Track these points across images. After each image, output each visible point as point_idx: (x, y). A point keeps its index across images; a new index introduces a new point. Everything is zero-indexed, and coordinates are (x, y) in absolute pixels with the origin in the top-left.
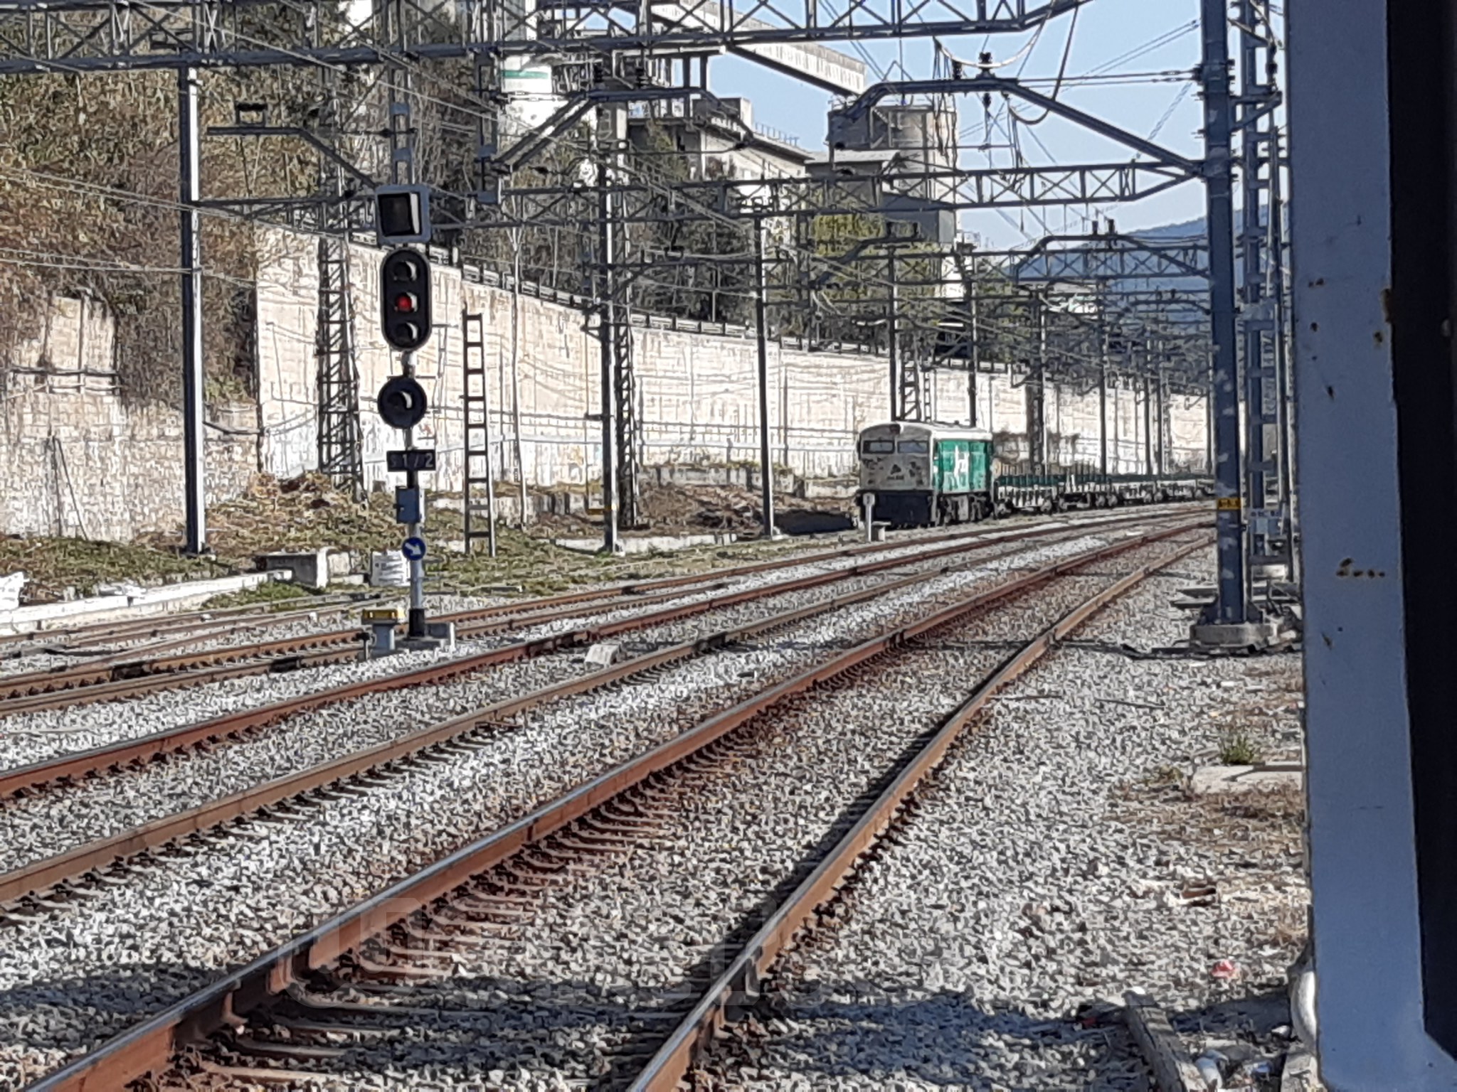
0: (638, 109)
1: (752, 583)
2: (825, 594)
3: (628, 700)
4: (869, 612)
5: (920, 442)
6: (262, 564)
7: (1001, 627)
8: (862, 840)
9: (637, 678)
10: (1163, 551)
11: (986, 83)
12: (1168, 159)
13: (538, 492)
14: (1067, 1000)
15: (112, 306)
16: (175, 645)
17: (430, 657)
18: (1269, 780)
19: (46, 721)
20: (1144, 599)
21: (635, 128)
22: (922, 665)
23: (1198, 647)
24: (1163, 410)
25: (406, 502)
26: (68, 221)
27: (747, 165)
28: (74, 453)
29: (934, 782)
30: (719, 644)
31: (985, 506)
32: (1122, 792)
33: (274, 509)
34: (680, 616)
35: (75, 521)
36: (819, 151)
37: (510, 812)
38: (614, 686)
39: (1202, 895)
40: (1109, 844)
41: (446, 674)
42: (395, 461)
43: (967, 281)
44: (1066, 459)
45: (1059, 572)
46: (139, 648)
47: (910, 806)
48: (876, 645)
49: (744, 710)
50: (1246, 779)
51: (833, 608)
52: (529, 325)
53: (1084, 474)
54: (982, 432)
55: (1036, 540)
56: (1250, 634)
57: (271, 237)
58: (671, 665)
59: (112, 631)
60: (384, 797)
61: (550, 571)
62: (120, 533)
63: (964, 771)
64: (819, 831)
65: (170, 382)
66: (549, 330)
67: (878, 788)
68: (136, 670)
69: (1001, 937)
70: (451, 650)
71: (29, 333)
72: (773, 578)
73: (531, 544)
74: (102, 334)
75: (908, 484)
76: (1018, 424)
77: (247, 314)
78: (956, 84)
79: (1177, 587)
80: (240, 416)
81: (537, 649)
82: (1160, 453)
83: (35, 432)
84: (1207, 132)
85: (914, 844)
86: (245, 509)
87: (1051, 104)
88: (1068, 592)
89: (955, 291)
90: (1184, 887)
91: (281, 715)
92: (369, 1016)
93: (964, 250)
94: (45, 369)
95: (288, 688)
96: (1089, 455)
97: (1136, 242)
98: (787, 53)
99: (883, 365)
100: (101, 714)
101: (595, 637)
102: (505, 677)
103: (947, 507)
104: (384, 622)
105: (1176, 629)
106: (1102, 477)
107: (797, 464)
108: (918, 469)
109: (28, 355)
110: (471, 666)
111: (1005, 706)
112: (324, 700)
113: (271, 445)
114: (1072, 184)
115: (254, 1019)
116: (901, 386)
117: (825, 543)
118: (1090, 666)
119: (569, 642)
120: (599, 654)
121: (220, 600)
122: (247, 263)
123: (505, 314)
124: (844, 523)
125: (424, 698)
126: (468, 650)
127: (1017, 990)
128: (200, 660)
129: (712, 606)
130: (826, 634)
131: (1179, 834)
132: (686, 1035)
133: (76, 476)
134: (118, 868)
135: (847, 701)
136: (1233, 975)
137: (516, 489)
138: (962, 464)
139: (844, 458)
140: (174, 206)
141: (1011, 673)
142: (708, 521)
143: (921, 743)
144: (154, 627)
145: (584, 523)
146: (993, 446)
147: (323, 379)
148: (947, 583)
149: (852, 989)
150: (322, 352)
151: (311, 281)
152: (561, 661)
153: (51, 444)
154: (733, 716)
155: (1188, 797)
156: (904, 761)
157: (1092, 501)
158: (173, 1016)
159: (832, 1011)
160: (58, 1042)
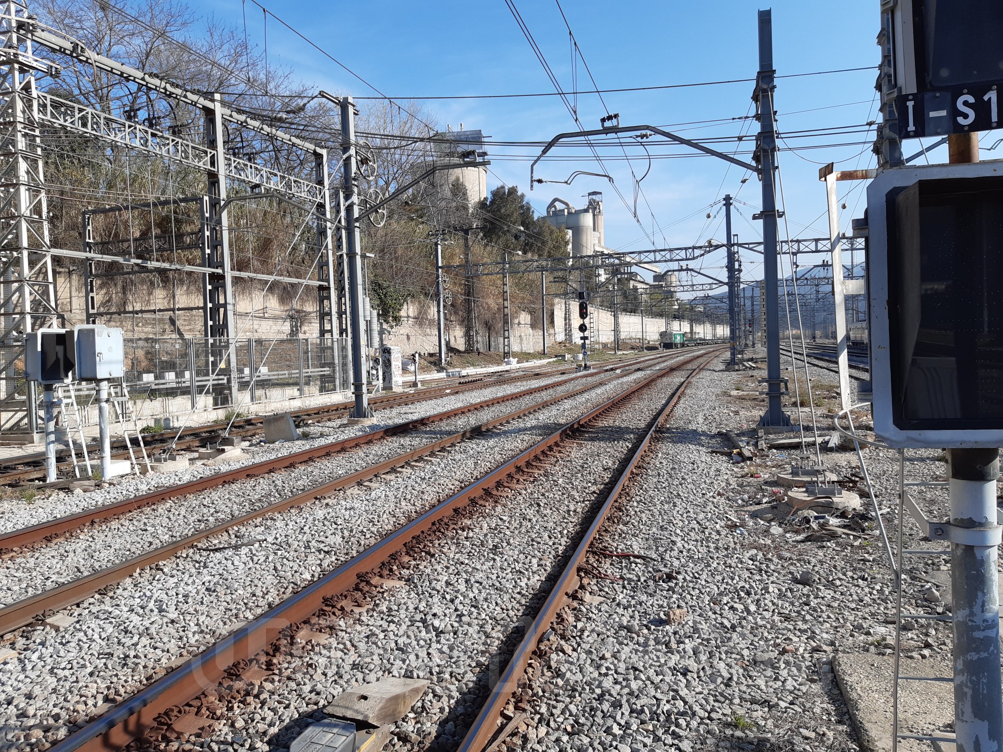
0: (619, 276)
1: (643, 359)
2: (656, 361)
3: (625, 379)
4: (665, 364)
5: (671, 334)
6: (556, 356)
7: (689, 366)
8: (672, 403)
9: (625, 375)
10: (717, 353)
11: (687, 269)
12: (721, 282)
13: (602, 343)
14: (714, 431)
15: (530, 313)
16: (544, 370)
17: (589, 372)
18: (745, 393)
19: (525, 383)
20: (715, 361)
21: (619, 280)
22: (675, 373)
23: (727, 370)
24: (715, 329)
25: (584, 345)
26: (523, 298)
27: (639, 286)
28: (524, 338)
29: (683, 393)
30: (639, 370)
31: (683, 345)
32: (717, 395)
33: (557, 347)
34: (631, 365)
35: (525, 349)
36: (651, 282)
37: (609, 398)
38: (622, 377)
39: (736, 413)
40: (717, 404)
41: (592, 375)
42: (582, 338)
43: (679, 305)
44: (697, 337)
45: (698, 357)
46: (537, 371)
47: (679, 397)
48: (668, 370)
49: (647, 381)
50: (741, 393)
51: (658, 363)
52: (601, 314)
53: (701, 339)
54: (682, 332)
55: (693, 351)
56: (736, 367)
57: (557, 300)
58: (631, 373)
59: (533, 368)
60: (586, 396)
61: (605, 357)
62: (531, 351)
63: (688, 391)
64: (664, 402)
65: (541, 326)
66: (604, 315)
67: (673, 395)
68: (538, 374)
69: (701, 420)
70: (592, 371)
71: (517, 318)
72: (647, 358)
73: (602, 353)
74: (528, 317)
75: (669, 341)
76: (688, 330)
77: (553, 314)
78: (681, 270)
79: (721, 359)
80: (551, 331)
81: (607, 371)
82: (714, 335)
83: (518, 334)
84: (728, 277)
85: (681, 404)
86: (552, 347)
87: (699, 273)
88: (701, 360)
89: (677, 307)
90: (732, 412)
91: (565, 382)
92: (591, 432)
93: (677, 300)
94: (519, 324)
95: (564, 377)
96: (702, 336)
97: (712, 297)
98: (646, 266)
99: (664, 320)
100: (534, 382)
101: (616, 369)
102: (602, 375)
103: (676, 346)
104: (580, 366)
105: (722, 367)
106: (704, 340)
107: (648, 338)
108: (671, 339)
109: (516, 321)
110: (596, 374)
111: (694, 380)
112: (572, 379)
113: (557, 336)
114: (701, 287)
115: (572, 432)
116: (667, 324)
117: (654, 352)
118: (708, 373)
119: (612, 369)
120: (618, 371)
121: (550, 363)
122: (553, 305)
123: (596, 313)
124: (656, 348)
125: (589, 379)
126: (595, 371)
127: (705, 428)
128: (548, 373)
129: (636, 363)
130: (658, 368)
131: (730, 402)
132: (649, 436)
133: (525, 342)
134: (543, 407)
135: (664, 379)
136: (745, 427)
137: (598, 343)
138: (679, 338)
139: (656, 337)
140: (540, 295)
141: (694, 374)
142: (633, 348)
143: (679, 387)
144: (539, 367)
145: (611, 349)
146: (684, 335)
147: (566, 324)
148: (678, 359)
149: (676, 428)
150: (565, 320)
151: (563, 307)
152: (611, 373)
153: (520, 336)
154: (644, 382)
155: (730, 396)
156: (677, 390)
157: (702, 344)
158: (560, 431)
159: (673, 433)
160: (541, 435)
